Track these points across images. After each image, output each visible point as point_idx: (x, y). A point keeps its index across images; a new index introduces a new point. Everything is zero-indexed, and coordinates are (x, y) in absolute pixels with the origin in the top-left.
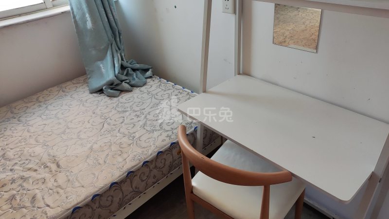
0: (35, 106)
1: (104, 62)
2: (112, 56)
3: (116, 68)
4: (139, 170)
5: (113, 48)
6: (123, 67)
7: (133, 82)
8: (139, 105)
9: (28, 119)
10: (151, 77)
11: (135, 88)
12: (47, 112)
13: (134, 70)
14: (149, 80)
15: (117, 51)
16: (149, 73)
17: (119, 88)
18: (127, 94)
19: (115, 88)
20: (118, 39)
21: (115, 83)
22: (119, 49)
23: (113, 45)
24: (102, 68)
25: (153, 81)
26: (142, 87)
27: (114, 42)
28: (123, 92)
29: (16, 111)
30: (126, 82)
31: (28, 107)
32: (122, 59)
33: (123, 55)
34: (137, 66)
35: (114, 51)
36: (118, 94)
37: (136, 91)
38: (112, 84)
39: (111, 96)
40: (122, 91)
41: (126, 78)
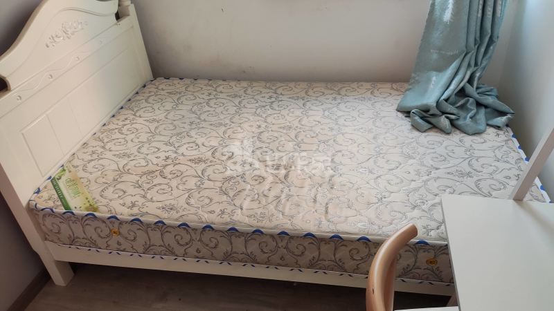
0: (330, 97)
1: (440, 74)
2: (455, 70)
3: (448, 90)
4: (352, 241)
5: (467, 60)
6: (462, 93)
7: (460, 122)
8: (435, 160)
9: (313, 107)
10: (498, 128)
11: (458, 132)
12: (335, 109)
13: (479, 105)
14: (491, 130)
15: (469, 65)
16: (501, 120)
17: (433, 120)
18: (439, 134)
19: (427, 119)
20: (483, 50)
21: (431, 112)
22: (476, 64)
23: (469, 56)
24: (433, 82)
25: (498, 135)
26: (468, 134)
27: (474, 52)
28: (436, 130)
29: (311, 92)
30: (447, 118)
31: (324, 93)
32: (470, 81)
33: (478, 75)
34: (490, 100)
35: (465, 64)
36: (425, 128)
37: (457, 136)
38: (427, 111)
39: (415, 127)
40: (434, 127)
41: (455, 111)
